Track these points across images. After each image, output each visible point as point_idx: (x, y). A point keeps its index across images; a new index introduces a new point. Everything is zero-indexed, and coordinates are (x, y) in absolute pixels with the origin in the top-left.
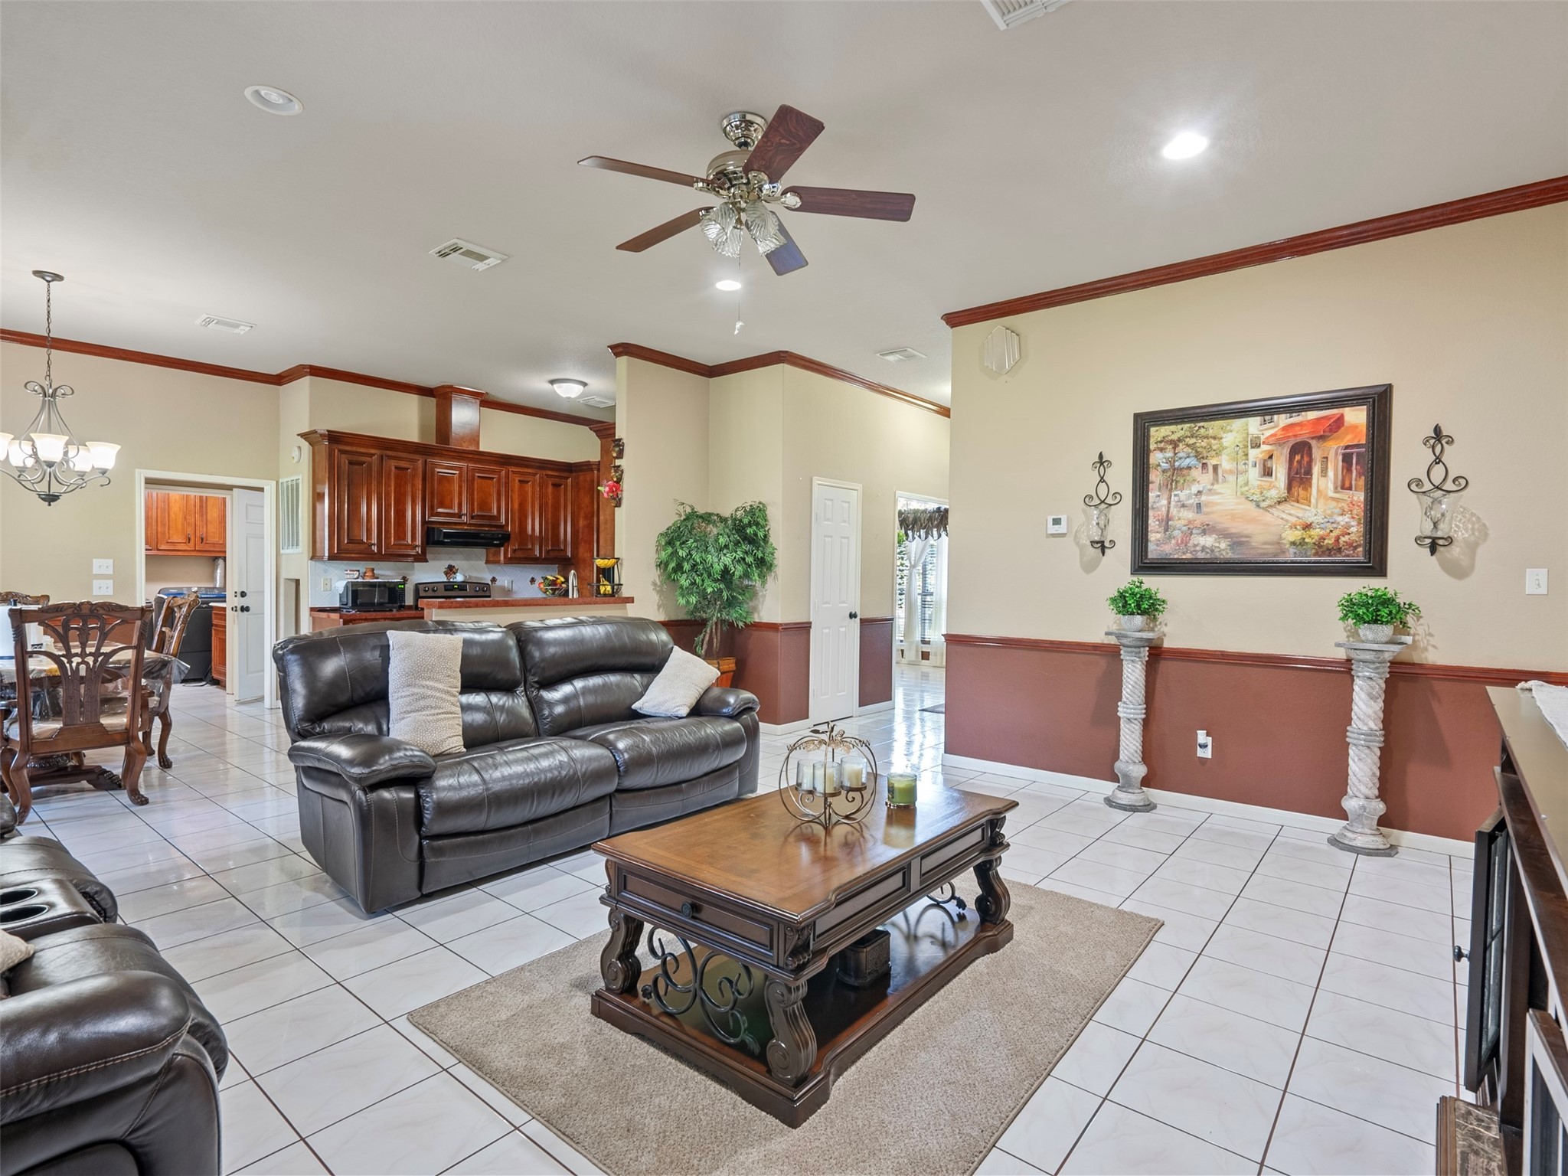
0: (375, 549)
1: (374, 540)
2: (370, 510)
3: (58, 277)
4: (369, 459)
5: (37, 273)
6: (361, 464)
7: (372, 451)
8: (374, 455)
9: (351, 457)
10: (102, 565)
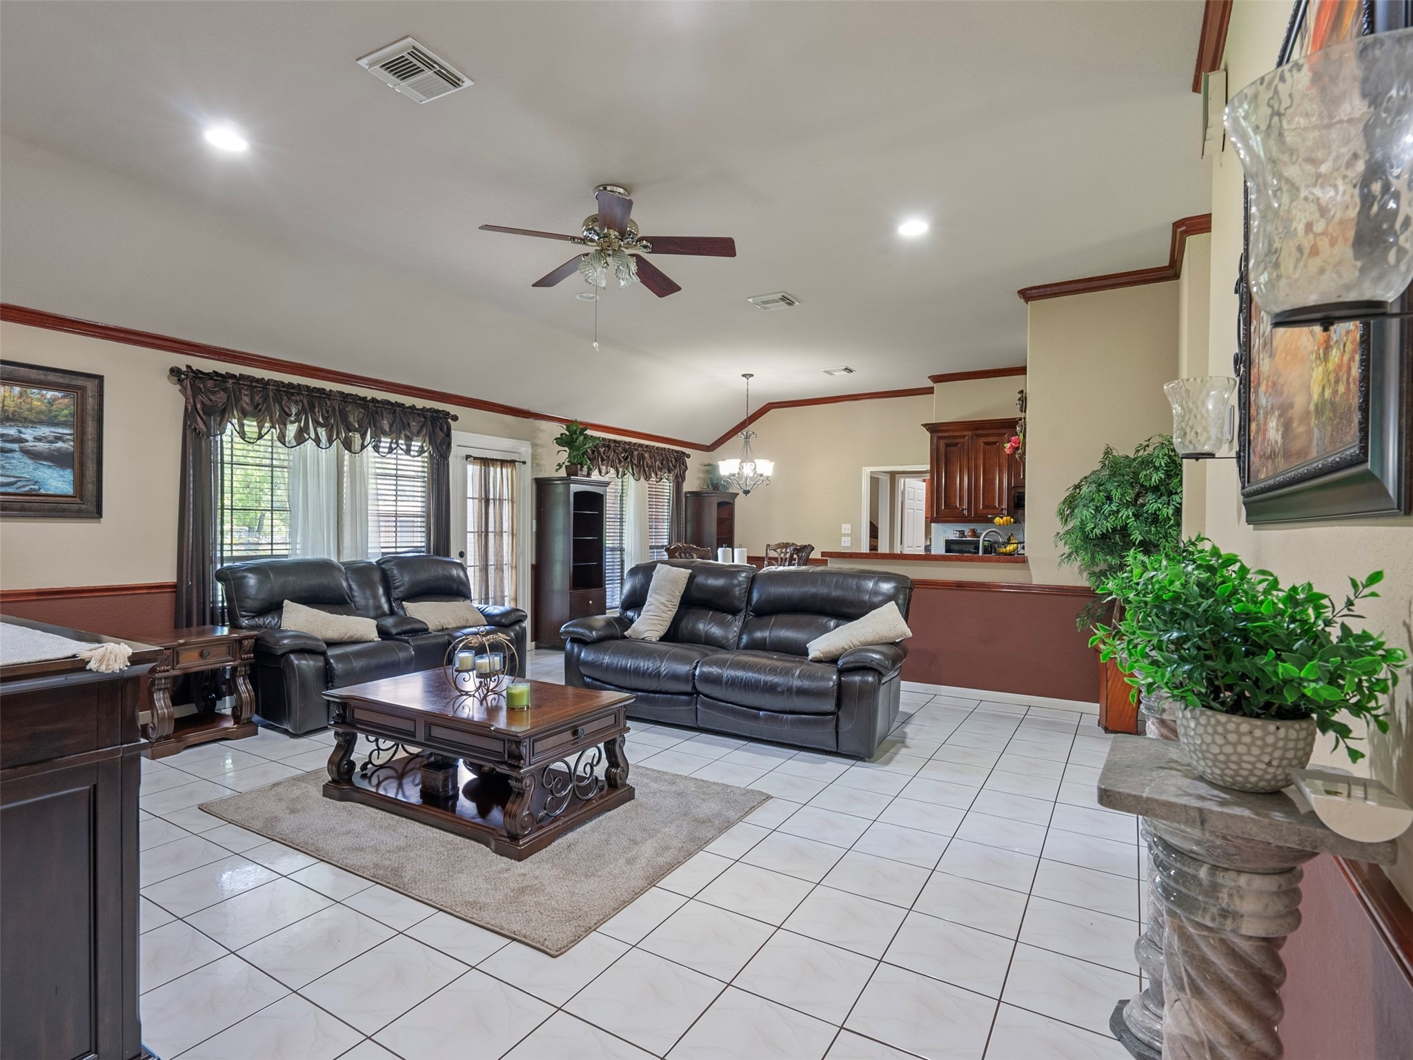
0: (965, 512)
1: (965, 506)
2: (962, 481)
3: (752, 375)
4: (962, 440)
5: (744, 375)
6: (956, 445)
7: (965, 433)
8: (966, 436)
9: (947, 441)
10: (846, 528)
